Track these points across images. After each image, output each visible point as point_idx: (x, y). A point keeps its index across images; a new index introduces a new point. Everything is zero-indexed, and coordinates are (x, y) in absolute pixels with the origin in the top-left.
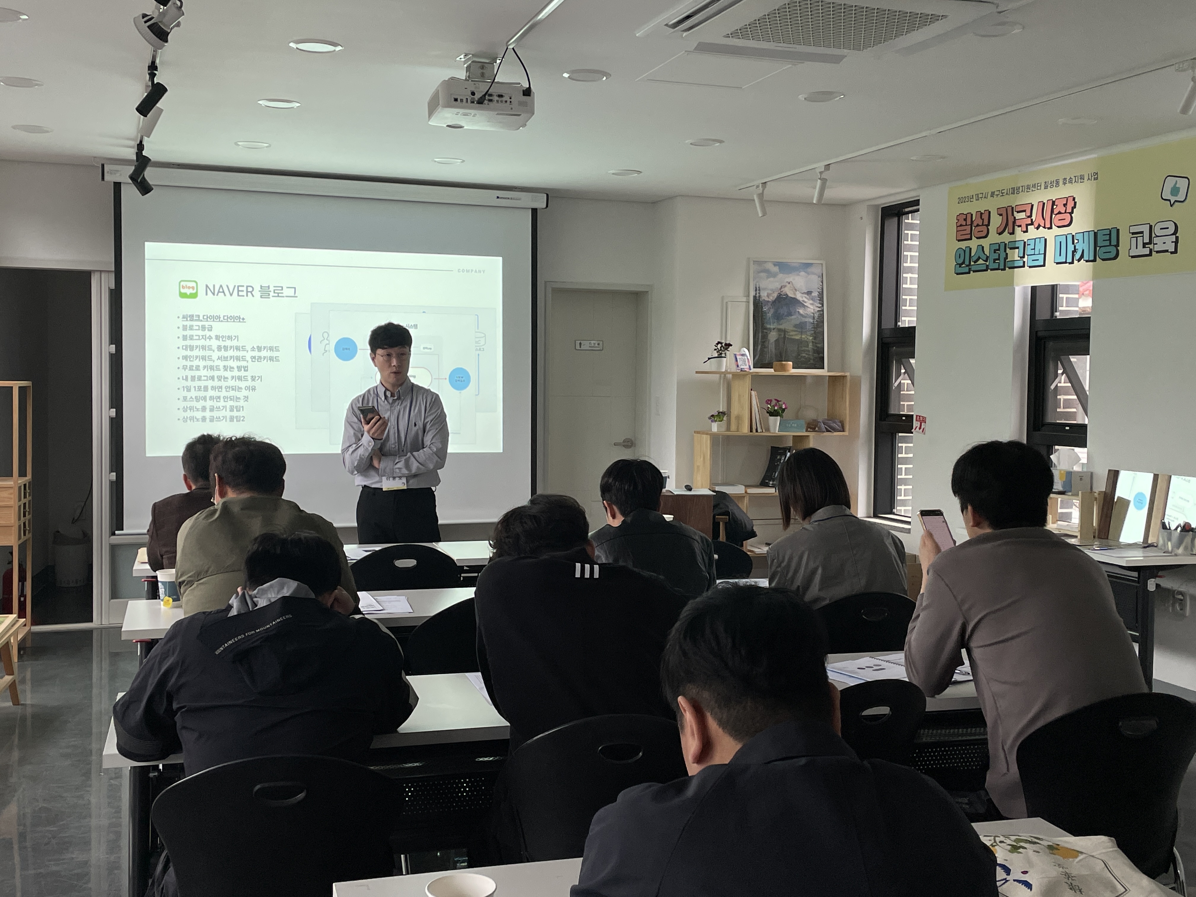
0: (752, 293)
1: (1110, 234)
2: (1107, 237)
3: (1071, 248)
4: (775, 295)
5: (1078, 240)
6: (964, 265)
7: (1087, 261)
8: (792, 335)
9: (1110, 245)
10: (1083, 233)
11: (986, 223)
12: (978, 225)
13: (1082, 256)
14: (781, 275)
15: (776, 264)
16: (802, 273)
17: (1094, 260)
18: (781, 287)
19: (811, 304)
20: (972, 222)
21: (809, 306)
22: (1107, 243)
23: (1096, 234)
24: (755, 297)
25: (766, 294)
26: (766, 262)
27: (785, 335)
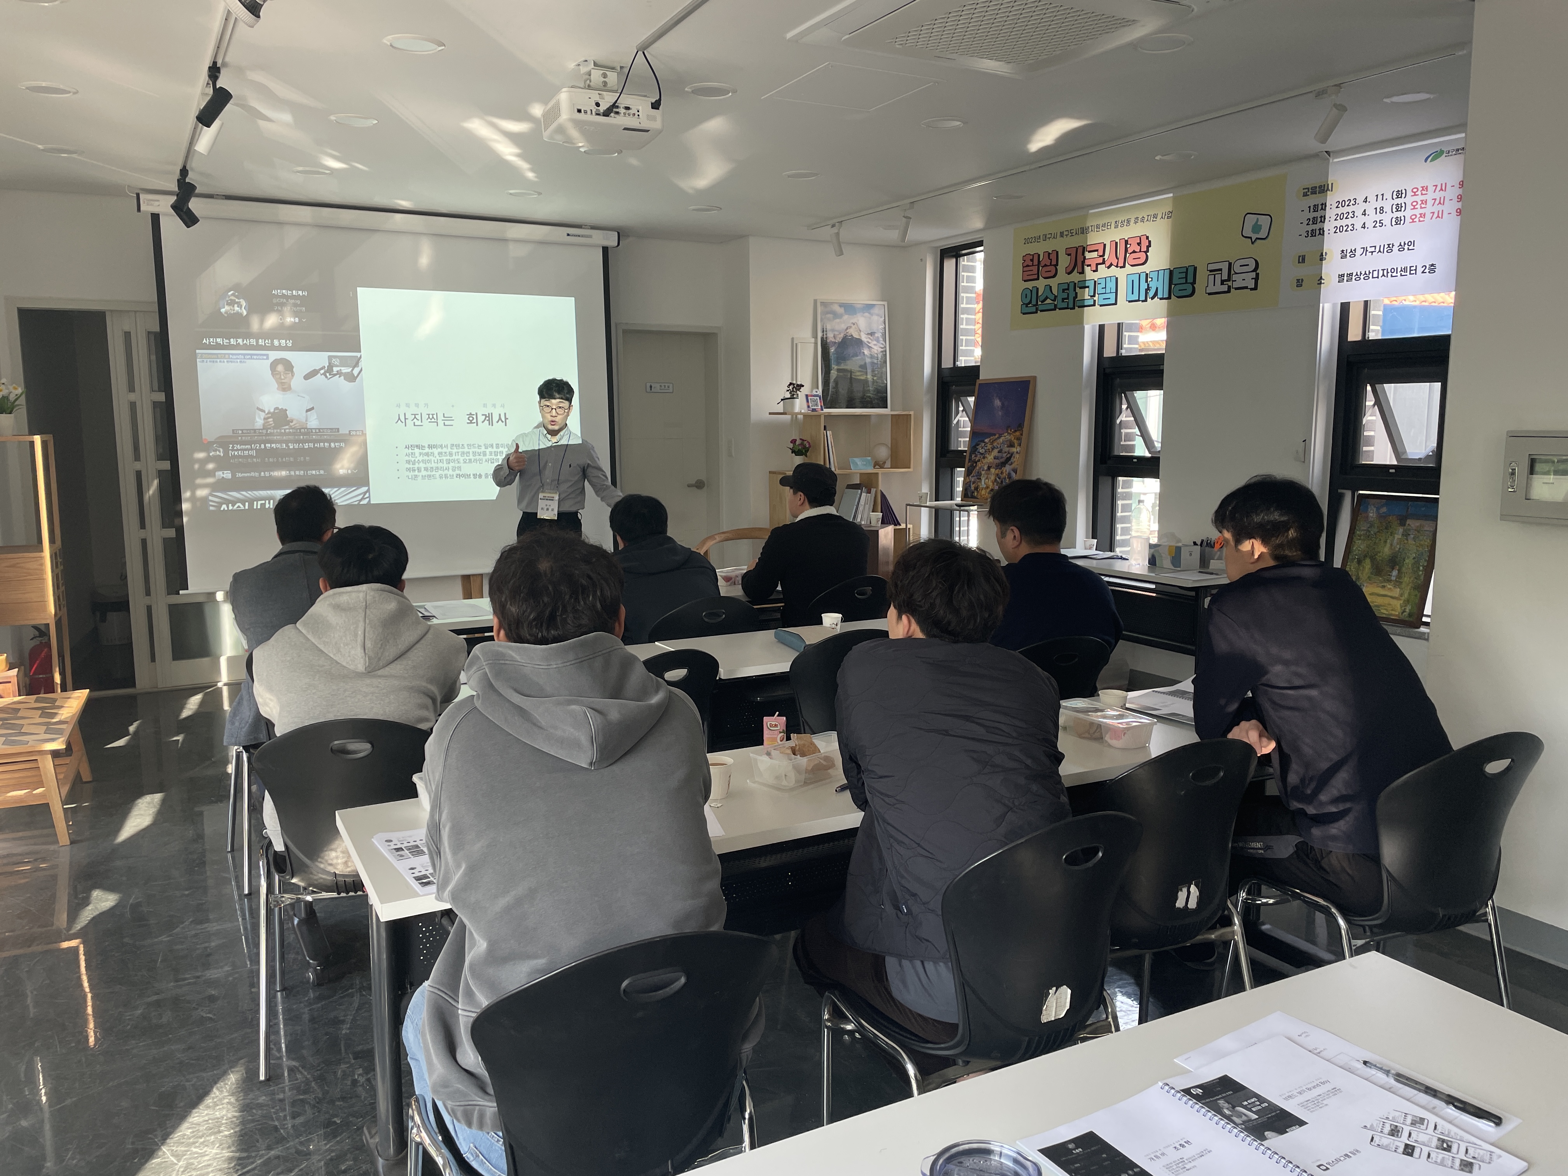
0: (820, 335)
1: (1186, 273)
2: (1184, 275)
3: (1144, 286)
4: (842, 336)
5: (1152, 278)
6: (1030, 305)
7: (1161, 299)
8: (858, 376)
9: (1186, 282)
10: (1158, 271)
11: (1054, 262)
12: (1046, 265)
13: (1156, 294)
14: (846, 317)
15: (841, 305)
16: (867, 314)
17: (1169, 298)
18: (847, 329)
19: (875, 345)
20: (1039, 262)
21: (873, 346)
22: (1184, 281)
23: (1171, 273)
24: (822, 338)
25: (832, 336)
26: (832, 303)
27: (851, 375)
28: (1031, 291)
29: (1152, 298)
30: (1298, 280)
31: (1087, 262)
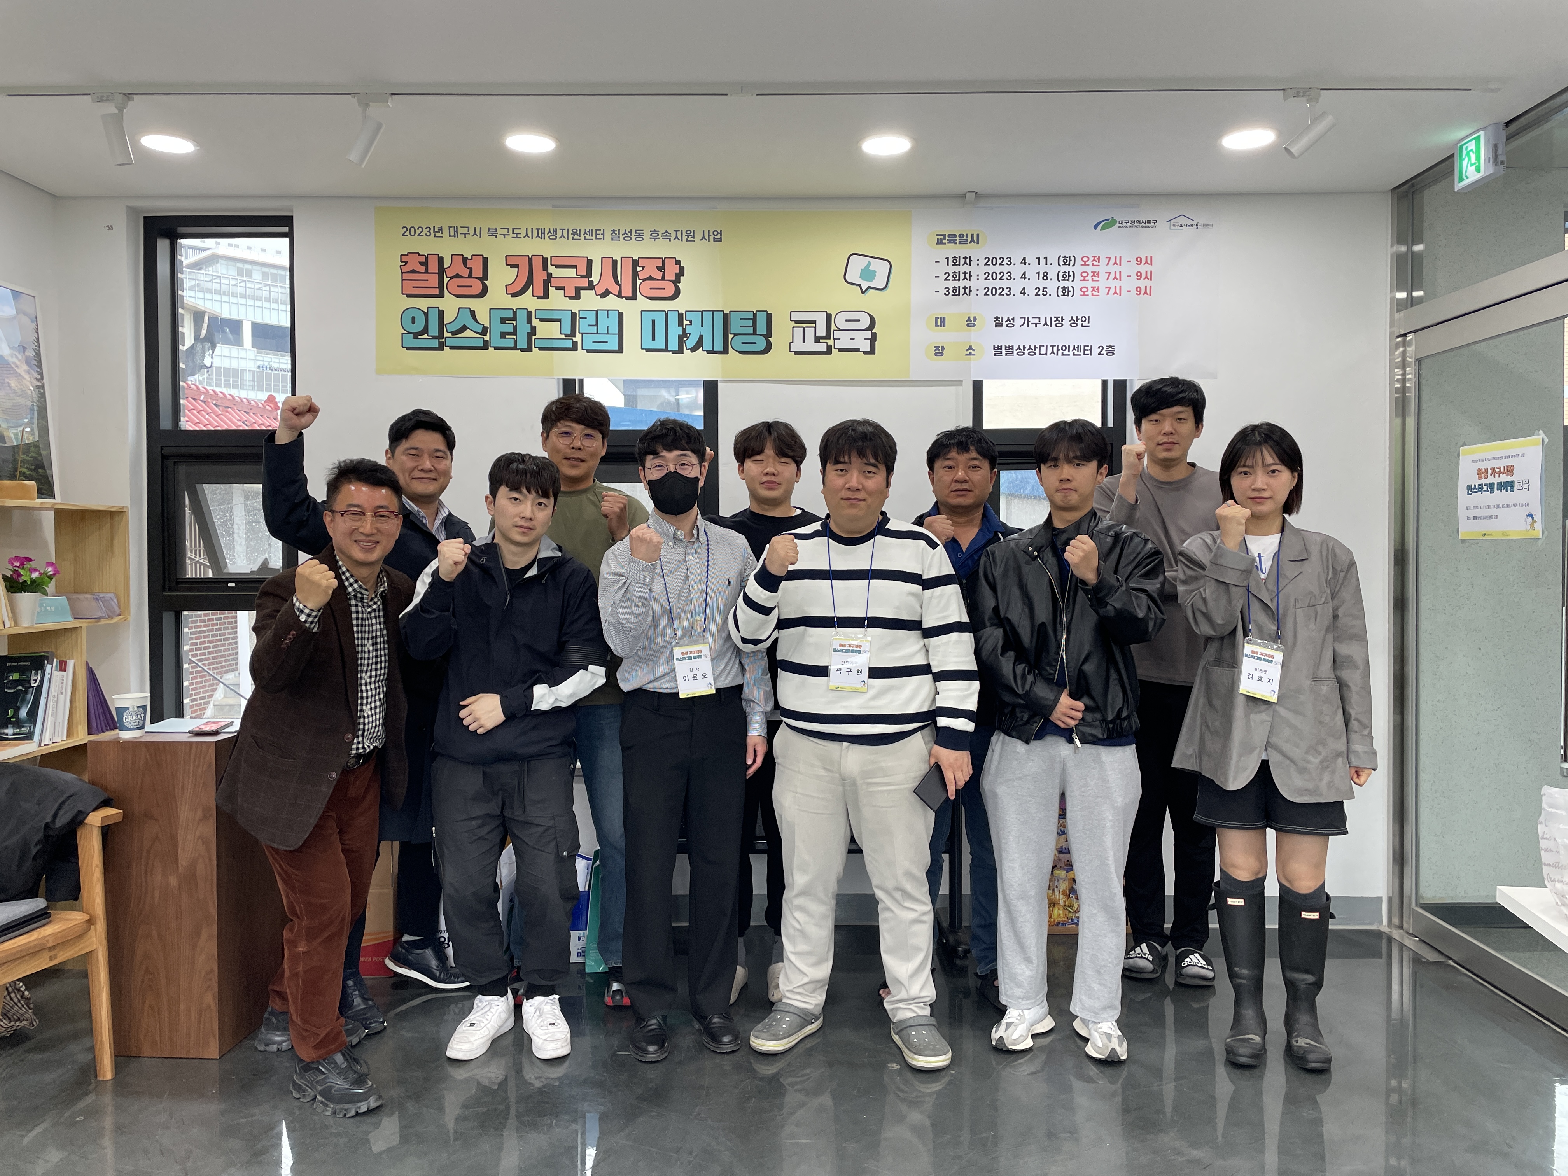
1: (754, 319)
2: (750, 323)
3: (675, 331)
5: (691, 321)
6: (426, 336)
7: (708, 352)
9: (755, 333)
10: (702, 312)
11: (478, 274)
13: (699, 345)
17: (725, 351)
19: (26, 372)
20: (442, 269)
21: (24, 375)
22: (751, 330)
23: (726, 317)
28: (426, 315)
29: (693, 349)
30: (937, 348)
31: (554, 282)
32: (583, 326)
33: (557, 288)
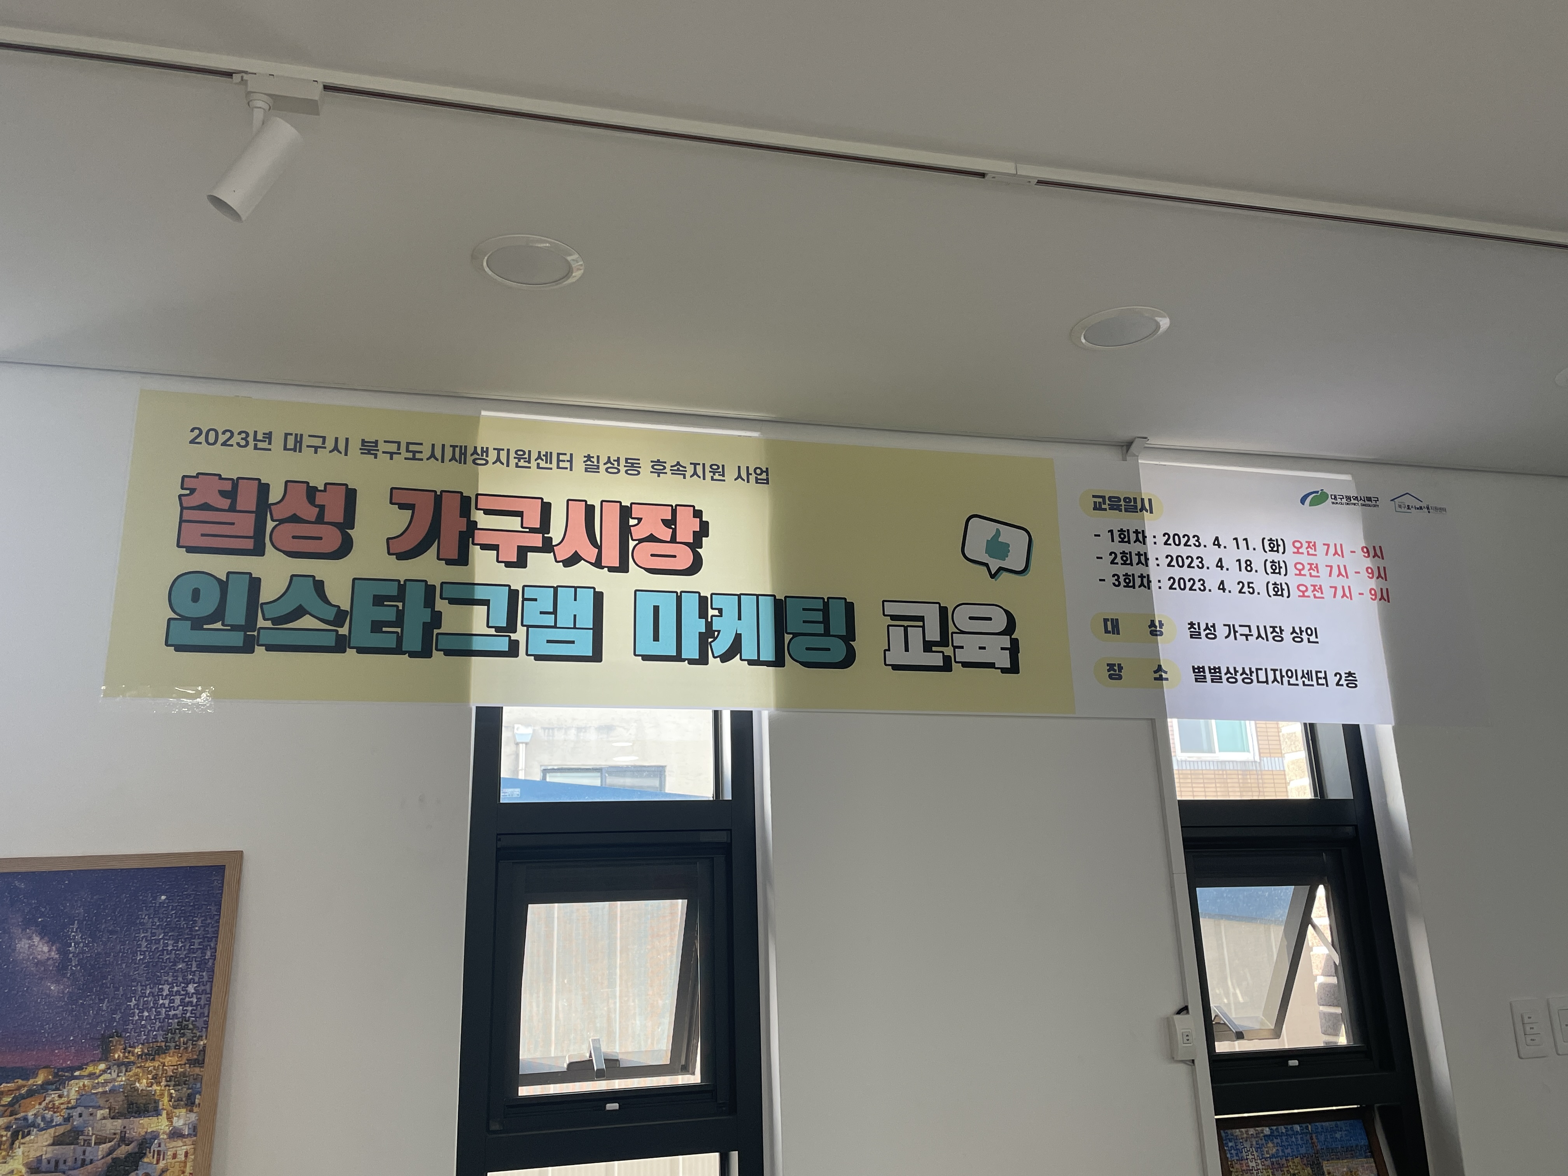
1: (826, 610)
2: (819, 616)
3: (694, 626)
5: (720, 610)
6: (218, 625)
7: (751, 663)
9: (827, 633)
10: (739, 596)
11: (334, 517)
13: (735, 650)
17: (778, 662)
20: (263, 504)
22: (820, 629)
23: (779, 604)
28: (223, 583)
29: (726, 657)
30: (1111, 666)
31: (480, 537)
32: (530, 613)
33: (484, 547)
